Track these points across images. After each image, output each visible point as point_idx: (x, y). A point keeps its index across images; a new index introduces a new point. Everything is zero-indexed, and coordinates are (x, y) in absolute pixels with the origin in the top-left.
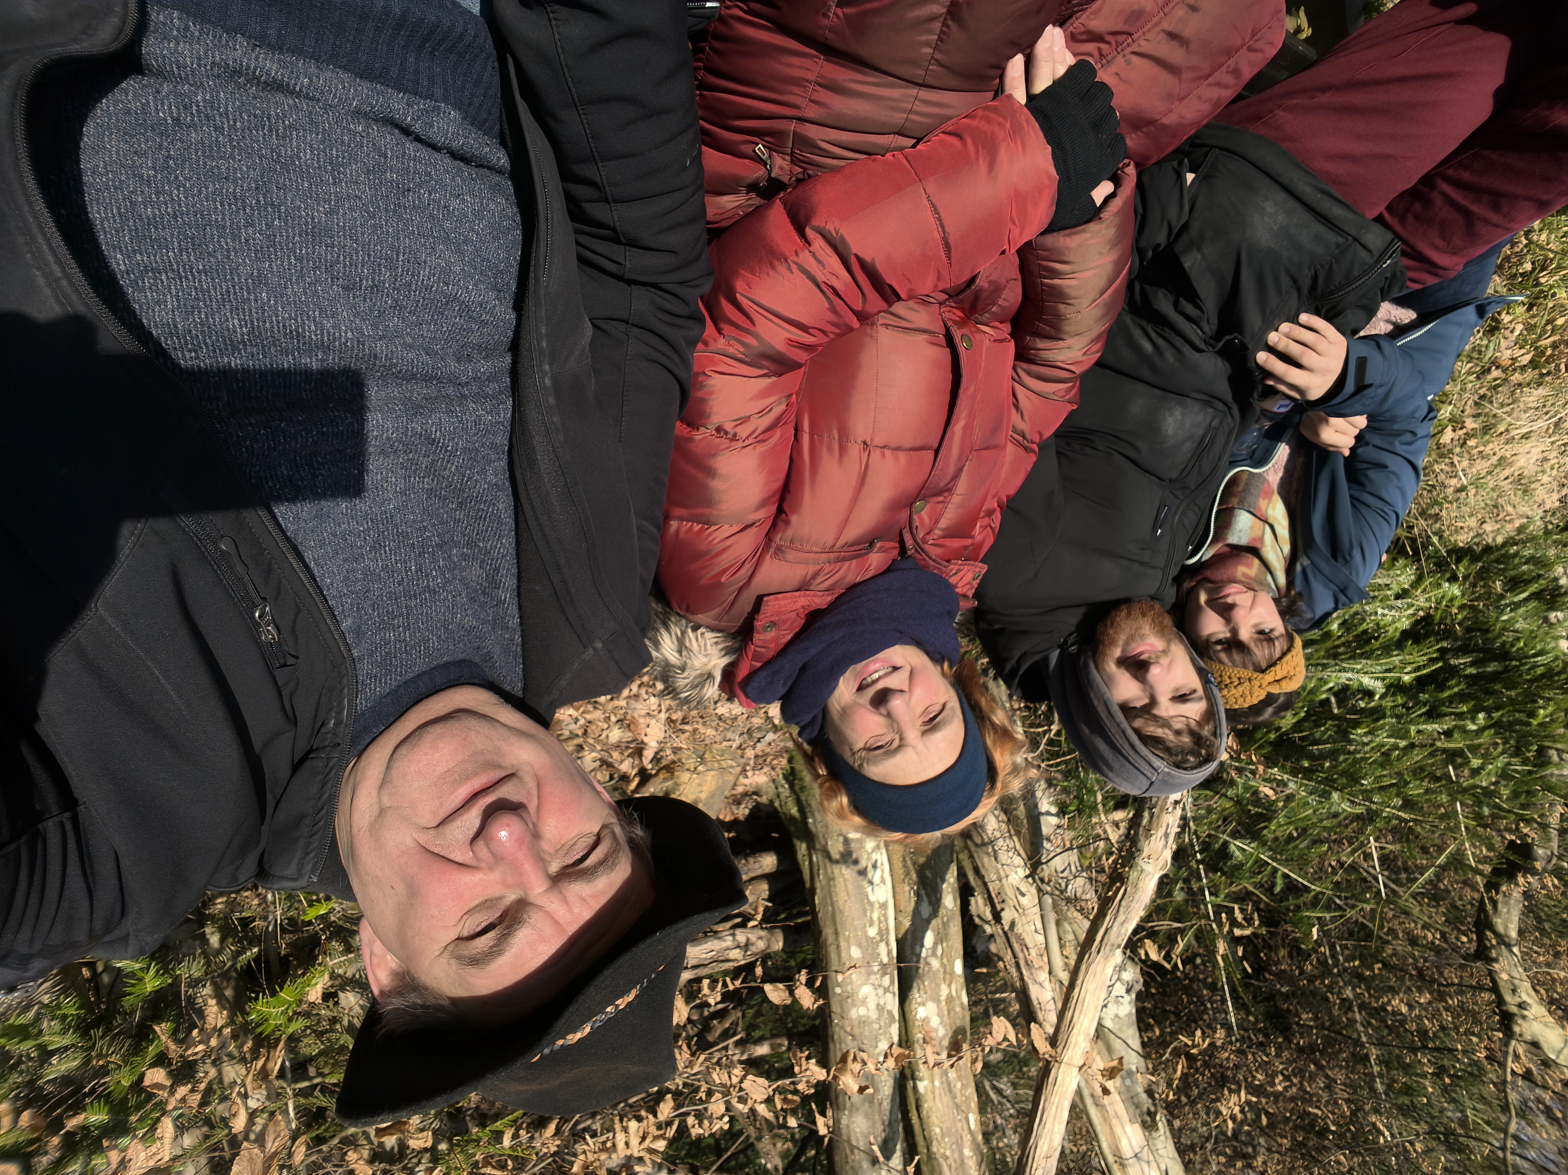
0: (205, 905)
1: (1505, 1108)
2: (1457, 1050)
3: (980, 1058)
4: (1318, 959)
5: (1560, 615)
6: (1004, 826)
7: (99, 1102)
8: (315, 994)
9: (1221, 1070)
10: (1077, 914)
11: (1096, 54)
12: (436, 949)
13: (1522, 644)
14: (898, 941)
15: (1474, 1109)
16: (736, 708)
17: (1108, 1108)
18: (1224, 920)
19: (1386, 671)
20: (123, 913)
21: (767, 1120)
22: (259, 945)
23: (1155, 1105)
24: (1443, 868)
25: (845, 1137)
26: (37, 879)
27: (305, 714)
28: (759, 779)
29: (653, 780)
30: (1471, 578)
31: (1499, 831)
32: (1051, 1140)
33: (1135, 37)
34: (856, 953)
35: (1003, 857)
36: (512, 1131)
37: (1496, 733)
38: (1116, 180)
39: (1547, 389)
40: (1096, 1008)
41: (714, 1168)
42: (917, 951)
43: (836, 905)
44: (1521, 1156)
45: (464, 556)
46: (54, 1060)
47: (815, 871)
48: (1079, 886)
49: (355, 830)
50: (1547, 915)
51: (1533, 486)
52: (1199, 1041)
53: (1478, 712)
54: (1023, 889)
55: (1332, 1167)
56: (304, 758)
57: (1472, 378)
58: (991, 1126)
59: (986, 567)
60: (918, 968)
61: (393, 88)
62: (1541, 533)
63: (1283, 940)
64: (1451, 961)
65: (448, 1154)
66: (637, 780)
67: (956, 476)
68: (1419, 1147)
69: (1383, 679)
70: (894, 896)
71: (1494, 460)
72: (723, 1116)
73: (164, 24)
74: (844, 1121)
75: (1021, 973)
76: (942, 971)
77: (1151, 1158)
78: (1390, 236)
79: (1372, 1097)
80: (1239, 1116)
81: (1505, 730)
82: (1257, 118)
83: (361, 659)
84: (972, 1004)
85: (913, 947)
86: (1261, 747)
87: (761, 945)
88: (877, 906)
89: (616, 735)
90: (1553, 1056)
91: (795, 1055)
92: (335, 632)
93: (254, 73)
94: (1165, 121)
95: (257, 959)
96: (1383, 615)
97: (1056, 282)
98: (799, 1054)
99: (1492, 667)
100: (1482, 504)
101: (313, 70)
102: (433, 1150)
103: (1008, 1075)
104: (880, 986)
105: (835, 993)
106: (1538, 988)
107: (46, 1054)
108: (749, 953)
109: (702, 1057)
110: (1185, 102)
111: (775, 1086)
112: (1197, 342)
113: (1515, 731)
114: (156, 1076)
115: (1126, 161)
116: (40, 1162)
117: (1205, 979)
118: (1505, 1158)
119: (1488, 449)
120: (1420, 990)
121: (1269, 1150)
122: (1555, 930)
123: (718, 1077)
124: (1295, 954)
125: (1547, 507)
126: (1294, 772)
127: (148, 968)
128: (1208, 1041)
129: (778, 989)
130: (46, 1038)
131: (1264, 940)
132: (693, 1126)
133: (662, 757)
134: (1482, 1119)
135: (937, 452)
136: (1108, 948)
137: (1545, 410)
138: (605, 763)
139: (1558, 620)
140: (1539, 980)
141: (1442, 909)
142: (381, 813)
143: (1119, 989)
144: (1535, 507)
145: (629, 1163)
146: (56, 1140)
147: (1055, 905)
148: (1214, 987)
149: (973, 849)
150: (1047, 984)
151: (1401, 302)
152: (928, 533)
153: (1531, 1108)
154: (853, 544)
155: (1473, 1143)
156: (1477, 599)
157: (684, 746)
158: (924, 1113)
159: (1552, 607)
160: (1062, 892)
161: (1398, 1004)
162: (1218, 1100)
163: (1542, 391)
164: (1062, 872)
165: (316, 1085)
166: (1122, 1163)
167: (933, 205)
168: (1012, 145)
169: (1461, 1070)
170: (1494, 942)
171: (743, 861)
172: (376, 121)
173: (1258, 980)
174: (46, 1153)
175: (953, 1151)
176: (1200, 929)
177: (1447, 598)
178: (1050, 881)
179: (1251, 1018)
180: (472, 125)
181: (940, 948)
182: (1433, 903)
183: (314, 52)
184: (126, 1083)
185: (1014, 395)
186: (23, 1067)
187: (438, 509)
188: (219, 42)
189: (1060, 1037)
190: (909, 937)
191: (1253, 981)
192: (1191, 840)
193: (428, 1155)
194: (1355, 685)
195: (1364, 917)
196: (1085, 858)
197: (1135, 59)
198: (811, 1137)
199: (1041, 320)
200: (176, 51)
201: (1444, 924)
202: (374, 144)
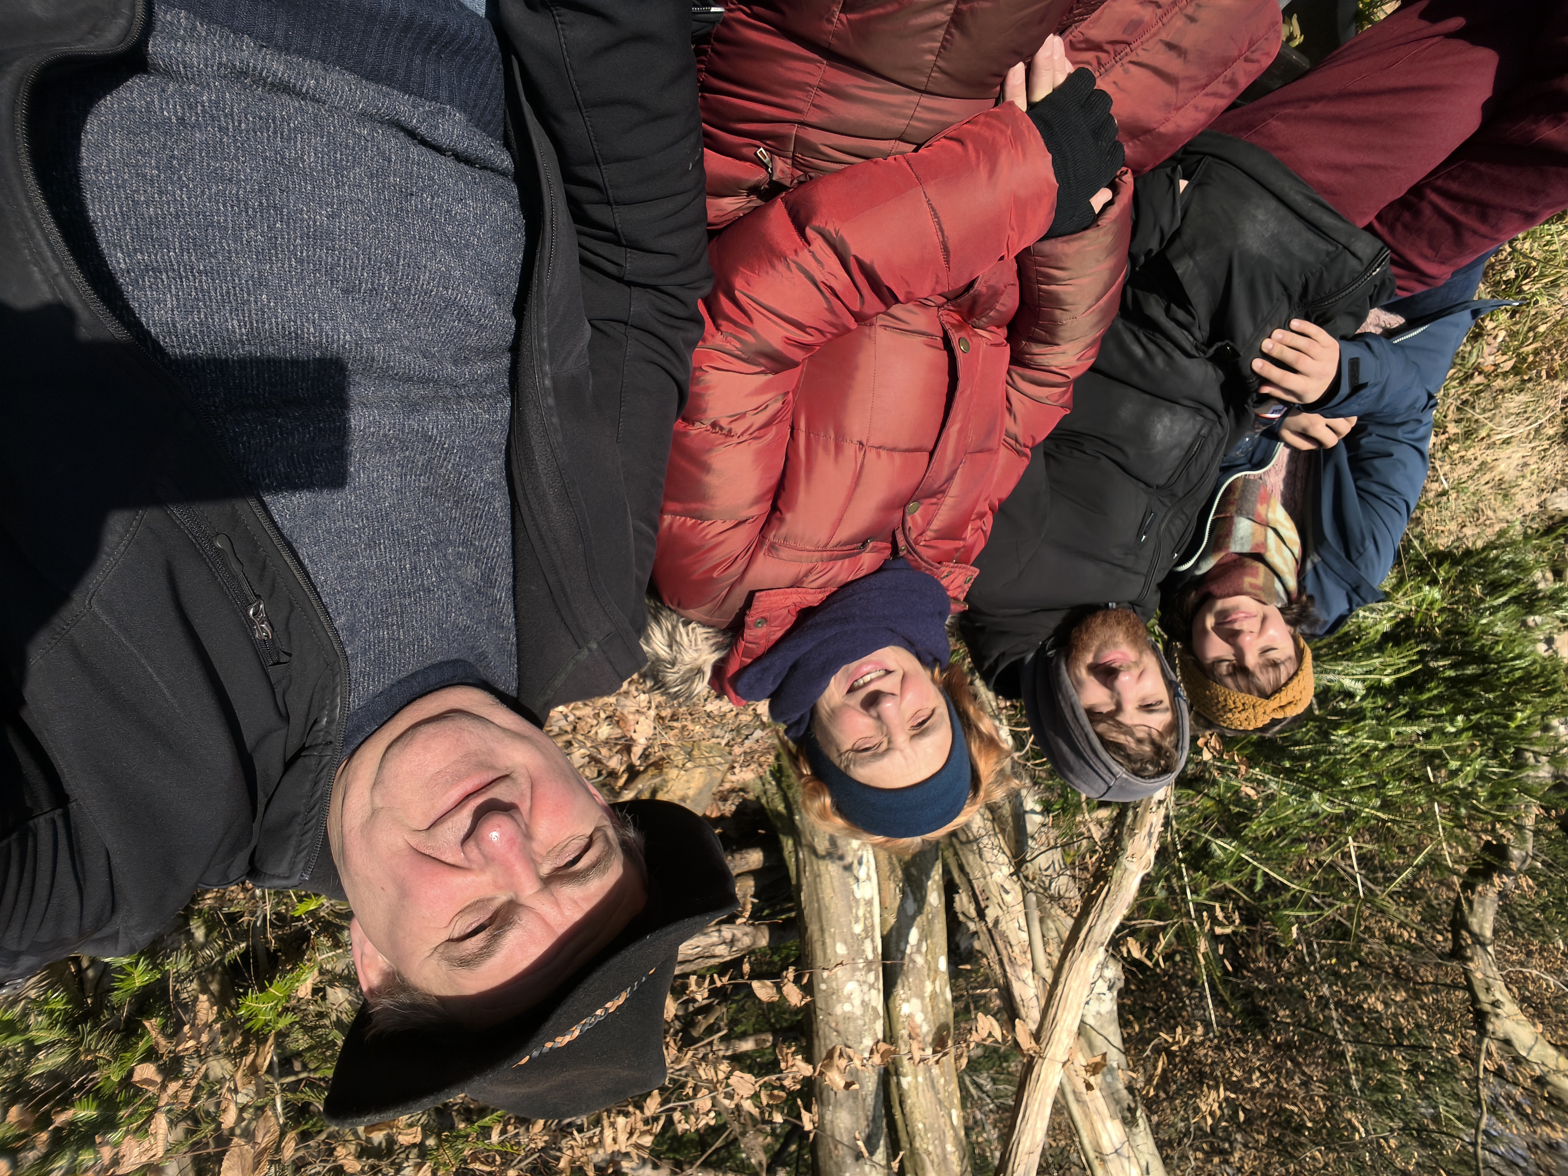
0: (194, 901)
1: (1477, 1104)
2: (1432, 1048)
3: (965, 1054)
4: (1295, 957)
5: (1538, 619)
6: (989, 824)
7: (87, 1097)
8: (304, 990)
9: (1199, 1066)
10: (1060, 911)
11: (1095, 63)
12: (427, 949)
13: (1500, 648)
14: (882, 937)
15: (1447, 1105)
16: (725, 705)
17: (1090, 1104)
18: (1205, 918)
19: (1367, 673)
20: (113, 910)
21: (751, 1114)
22: (248, 940)
23: (1135, 1101)
24: (1420, 868)
25: (829, 1133)
26: (27, 876)
27: (298, 709)
28: (746, 776)
29: (641, 777)
30: (1451, 582)
31: (1475, 831)
32: (1034, 1136)
33: (1133, 46)
34: (841, 949)
35: (988, 855)
36: (501, 1126)
37: (1475, 736)
38: (1114, 188)
39: (1529, 395)
40: (1079, 1005)
41: (699, 1162)
42: (902, 948)
43: (822, 902)
44: (1490, 1151)
45: (459, 556)
46: (41, 1055)
47: (802, 868)
48: (1063, 884)
49: (346, 830)
50: (1521, 914)
51: (1513, 491)
52: (1180, 1038)
53: (1457, 715)
54: (1007, 887)
55: (1307, 1163)
56: (297, 756)
57: (1455, 383)
58: (971, 1121)
59: (978, 571)
60: (903, 965)
61: (400, 89)
62: (1520, 538)
63: (1262, 938)
64: (1426, 960)
65: (437, 1150)
66: (625, 777)
67: (950, 479)
68: (1393, 1143)
69: (1364, 681)
70: (880, 893)
71: (1475, 465)
72: (709, 1111)
73: (171, 24)
74: (828, 1117)
75: (1005, 971)
76: (926, 970)
77: (1132, 1154)
78: (1379, 244)
79: (1347, 1094)
80: (1218, 1113)
81: (1484, 733)
82: (1250, 127)
83: (354, 657)
84: (955, 999)
85: (898, 943)
86: (1243, 748)
87: (747, 941)
88: (862, 902)
89: (605, 731)
90: (1524, 1053)
91: (781, 1051)
92: (329, 630)
93: (261, 74)
94: (1162, 129)
95: (244, 955)
96: (1365, 617)
97: (1053, 288)
98: (785, 1050)
99: (1471, 670)
100: (1463, 508)
101: (319, 71)
102: (421, 1146)
103: (988, 1070)
104: (865, 982)
105: (820, 989)
106: (1510, 986)
107: (33, 1049)
108: (734, 949)
109: (690, 1054)
110: (1182, 111)
111: (761, 1082)
112: (1189, 347)
113: (1493, 734)
114: (146, 1072)
115: (1124, 169)
116: (26, 1157)
117: (1184, 976)
118: (1475, 1154)
119: (1469, 454)
120: (1396, 988)
121: (1246, 1145)
122: (1527, 929)
123: (705, 1072)
124: (1272, 951)
125: (1527, 512)
126: (1275, 773)
127: (137, 964)
128: (1188, 1038)
129: (765, 986)
130: (33, 1033)
131: (1242, 937)
132: (680, 1122)
133: (650, 754)
134: (1454, 1115)
135: (932, 454)
136: (1092, 945)
137: (1526, 416)
138: (594, 760)
139: (1536, 624)
140: (1511, 979)
141: (1418, 908)
142: (373, 814)
143: (1101, 986)
144: (1515, 511)
145: (615, 1159)
146: (44, 1136)
147: (1039, 903)
148: (1193, 984)
149: (958, 846)
150: (1030, 981)
151: (1390, 308)
152: (921, 535)
153: (1501, 1104)
154: (846, 544)
155: (1445, 1139)
156: (1457, 602)
157: (672, 743)
158: (908, 1108)
159: (1531, 612)
160: (1045, 889)
161: (1374, 1001)
162: (1195, 1096)
163: (1523, 397)
164: (1046, 870)
165: (302, 1079)
166: (1102, 1157)
167: (933, 210)
168: (1013, 151)
169: (1434, 1067)
170: (1469, 941)
171: (730, 858)
172: (382, 123)
173: (1236, 977)
174: (33, 1148)
175: (935, 1147)
176: (1181, 928)
177: (1427, 602)
178: (1034, 879)
179: (1230, 1015)
180: (477, 126)
181: (924, 944)
182: (1409, 902)
183: (321, 53)
184: (115, 1078)
185: (1008, 400)
186: (10, 1062)
187: (434, 507)
188: (226, 41)
189: (1043, 1034)
190: (894, 933)
191: (1231, 978)
192: (1173, 839)
193: (416, 1151)
194: (1336, 686)
195: (1341, 915)
196: (1069, 855)
197: (1133, 68)
198: (795, 1131)
199: (1037, 325)
200: (183, 51)
201: (1419, 923)
202: (378, 148)
